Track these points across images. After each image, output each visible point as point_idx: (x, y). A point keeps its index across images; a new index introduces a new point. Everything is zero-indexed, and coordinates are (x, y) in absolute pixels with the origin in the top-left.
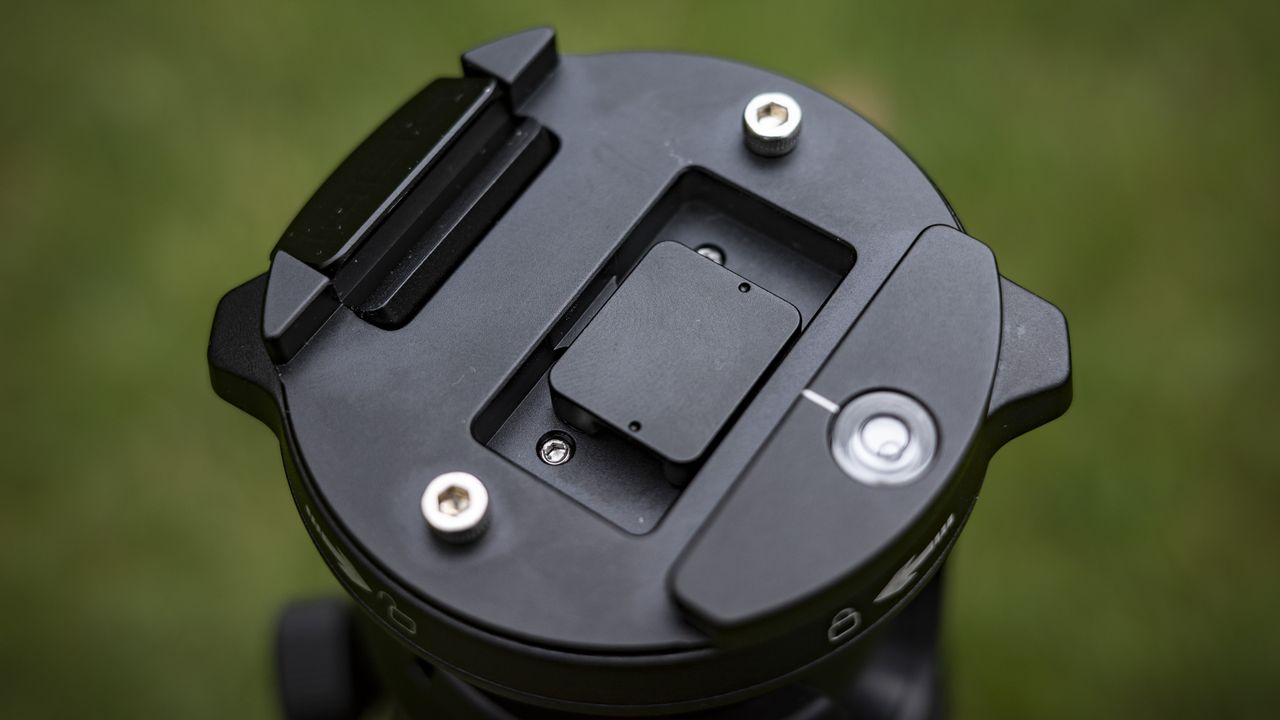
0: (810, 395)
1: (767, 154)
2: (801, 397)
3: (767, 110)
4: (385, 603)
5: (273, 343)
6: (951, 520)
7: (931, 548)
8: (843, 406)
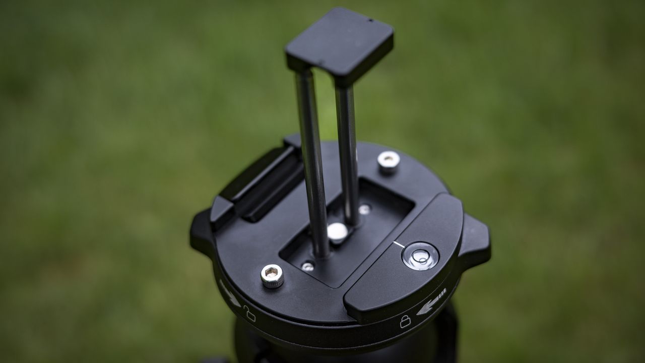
0: (395, 242)
1: (387, 173)
2: (393, 243)
3: (387, 158)
4: (246, 310)
5: (213, 224)
6: (445, 290)
7: (437, 299)
8: (406, 247)
